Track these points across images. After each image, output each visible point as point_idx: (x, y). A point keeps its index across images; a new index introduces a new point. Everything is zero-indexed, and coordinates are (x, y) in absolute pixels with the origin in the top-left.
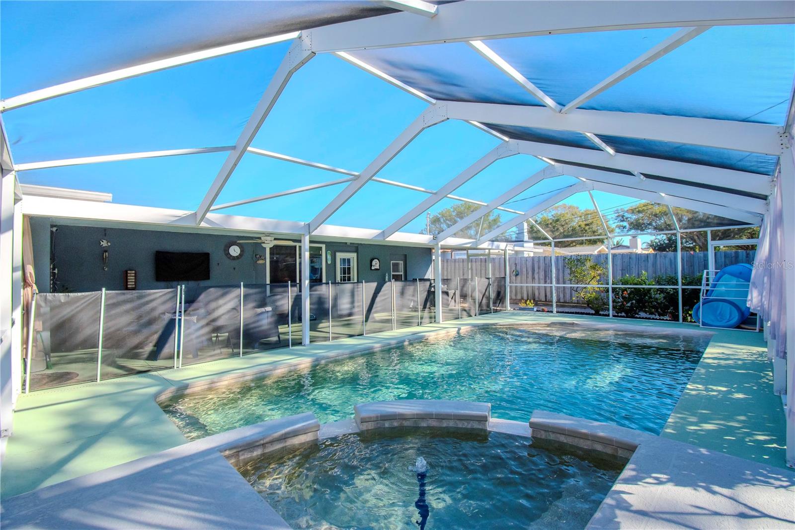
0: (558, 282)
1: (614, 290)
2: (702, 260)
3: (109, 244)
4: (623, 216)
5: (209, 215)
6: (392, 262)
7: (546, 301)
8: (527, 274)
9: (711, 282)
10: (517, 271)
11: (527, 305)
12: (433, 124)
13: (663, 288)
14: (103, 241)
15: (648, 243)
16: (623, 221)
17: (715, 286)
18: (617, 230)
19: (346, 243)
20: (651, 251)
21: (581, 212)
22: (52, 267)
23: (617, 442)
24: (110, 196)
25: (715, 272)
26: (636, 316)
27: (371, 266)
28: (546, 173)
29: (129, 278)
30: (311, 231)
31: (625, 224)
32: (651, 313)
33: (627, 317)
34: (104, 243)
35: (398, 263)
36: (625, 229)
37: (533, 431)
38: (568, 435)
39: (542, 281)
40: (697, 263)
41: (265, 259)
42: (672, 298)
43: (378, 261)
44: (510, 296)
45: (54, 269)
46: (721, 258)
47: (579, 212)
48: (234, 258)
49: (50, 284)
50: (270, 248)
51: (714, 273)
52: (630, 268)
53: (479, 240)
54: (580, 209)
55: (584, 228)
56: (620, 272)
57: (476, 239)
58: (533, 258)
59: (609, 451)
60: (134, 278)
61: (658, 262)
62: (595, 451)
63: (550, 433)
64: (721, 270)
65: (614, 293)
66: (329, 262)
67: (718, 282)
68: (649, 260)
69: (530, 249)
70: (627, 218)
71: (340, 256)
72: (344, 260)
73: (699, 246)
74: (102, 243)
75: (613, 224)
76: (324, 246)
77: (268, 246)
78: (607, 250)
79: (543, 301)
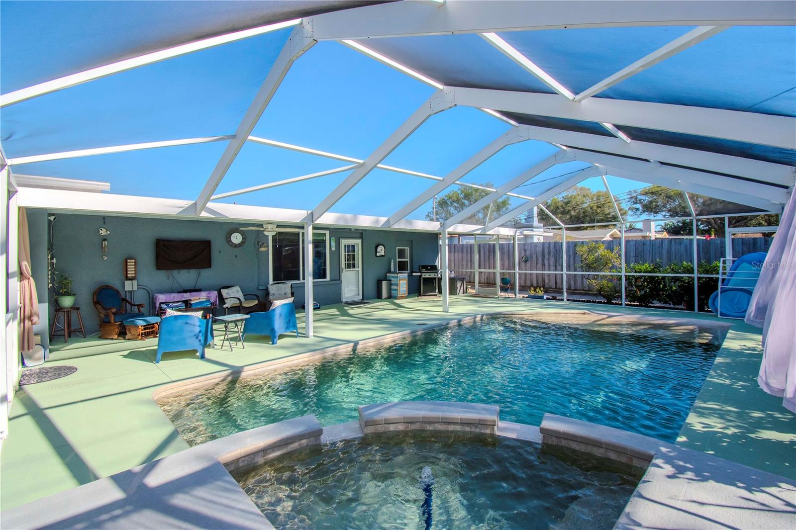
0: (568, 269)
1: (627, 278)
2: (719, 247)
3: (108, 232)
4: (636, 198)
5: (210, 205)
6: (397, 248)
7: (556, 288)
8: (537, 260)
9: (728, 271)
10: (526, 257)
11: (536, 292)
12: (440, 110)
13: (678, 277)
14: (102, 230)
15: (662, 226)
16: (635, 203)
17: (732, 275)
18: (630, 212)
19: (351, 229)
20: (665, 235)
21: (593, 193)
22: (49, 257)
23: (632, 451)
24: (108, 186)
25: (733, 260)
26: (650, 304)
27: (376, 252)
28: (557, 157)
29: (128, 267)
30: (314, 220)
31: (638, 206)
32: (666, 303)
33: (640, 306)
34: (103, 232)
35: (404, 249)
36: (638, 212)
37: (544, 437)
38: (580, 442)
39: (553, 268)
40: (714, 250)
41: (268, 246)
42: (687, 288)
43: (383, 247)
44: (520, 283)
45: (52, 259)
46: (739, 245)
47: (591, 194)
48: (236, 246)
49: (48, 275)
50: (273, 236)
51: (731, 261)
52: (644, 255)
53: (487, 226)
54: (591, 191)
55: (596, 210)
56: (634, 259)
57: (484, 225)
58: (543, 243)
59: (623, 459)
60: (134, 267)
61: (673, 249)
62: (609, 459)
63: (562, 440)
64: (738, 258)
65: (628, 281)
66: (333, 249)
67: (735, 270)
68: (664, 246)
69: (539, 235)
70: (640, 200)
71: (344, 242)
72: (349, 246)
73: (715, 228)
74: (101, 232)
75: (625, 206)
76: (327, 233)
77: (270, 234)
78: (619, 233)
79: (553, 289)
